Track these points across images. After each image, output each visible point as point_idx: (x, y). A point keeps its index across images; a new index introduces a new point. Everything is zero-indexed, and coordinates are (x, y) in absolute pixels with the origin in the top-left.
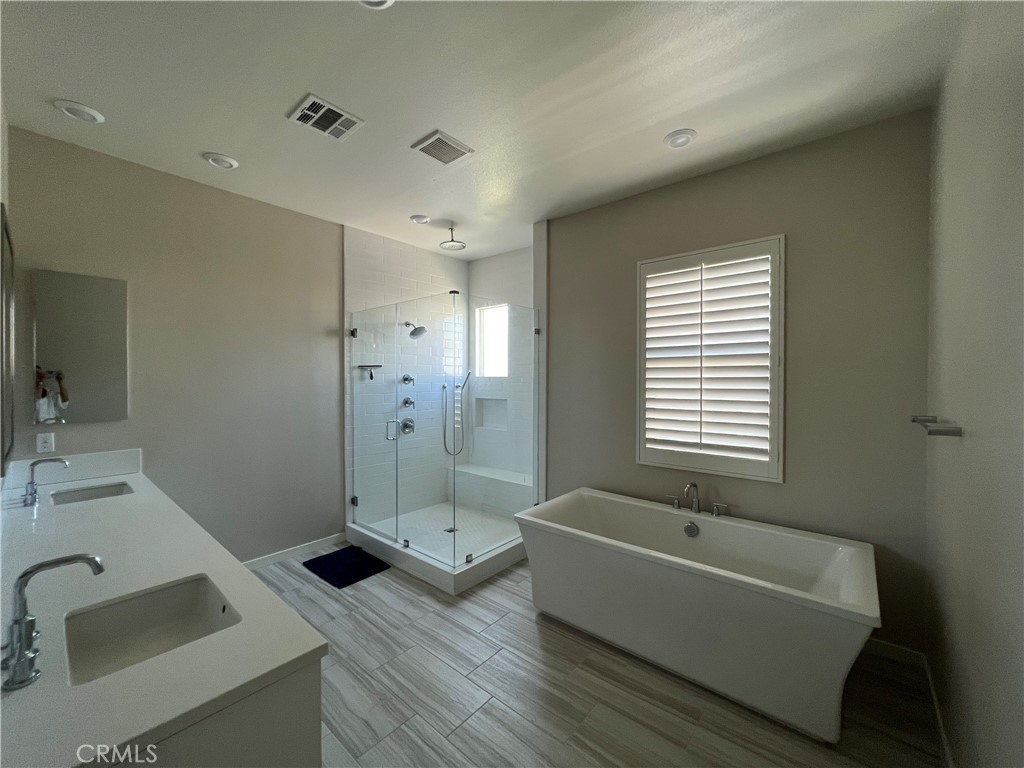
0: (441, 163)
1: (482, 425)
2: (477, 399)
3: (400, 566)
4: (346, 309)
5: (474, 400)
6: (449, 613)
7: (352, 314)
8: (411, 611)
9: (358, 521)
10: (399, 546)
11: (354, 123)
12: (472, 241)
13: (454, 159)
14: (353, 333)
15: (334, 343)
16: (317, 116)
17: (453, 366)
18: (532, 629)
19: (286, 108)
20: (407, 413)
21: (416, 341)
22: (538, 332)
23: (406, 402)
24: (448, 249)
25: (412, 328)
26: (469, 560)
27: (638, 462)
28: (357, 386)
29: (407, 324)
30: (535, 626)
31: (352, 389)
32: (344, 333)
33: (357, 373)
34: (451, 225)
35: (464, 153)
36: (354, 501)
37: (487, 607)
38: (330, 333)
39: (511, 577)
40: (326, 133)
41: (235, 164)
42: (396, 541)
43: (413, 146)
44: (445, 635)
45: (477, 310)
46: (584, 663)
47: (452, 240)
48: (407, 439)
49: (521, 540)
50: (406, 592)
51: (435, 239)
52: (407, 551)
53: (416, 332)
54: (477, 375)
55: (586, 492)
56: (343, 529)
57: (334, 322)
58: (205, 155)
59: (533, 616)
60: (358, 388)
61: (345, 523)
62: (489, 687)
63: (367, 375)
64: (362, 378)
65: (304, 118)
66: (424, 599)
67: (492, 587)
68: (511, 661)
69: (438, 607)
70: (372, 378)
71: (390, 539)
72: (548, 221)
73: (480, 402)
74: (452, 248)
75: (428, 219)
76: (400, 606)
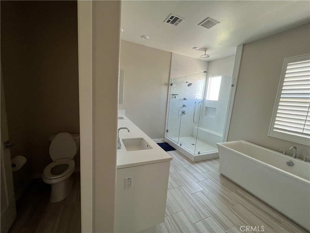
0: (207, 29)
1: (206, 115)
2: (206, 107)
3: (179, 150)
4: (170, 78)
5: (205, 107)
6: (192, 165)
7: (172, 79)
8: (181, 162)
9: (168, 136)
10: (179, 145)
11: (182, 20)
12: (212, 54)
13: (212, 27)
14: (171, 85)
15: (167, 87)
16: (172, 20)
17: (199, 96)
18: (218, 177)
19: (164, 20)
20: (184, 109)
21: (189, 87)
22: (233, 86)
23: (184, 106)
24: (203, 58)
25: (188, 84)
26: (199, 153)
27: (268, 135)
28: (171, 100)
29: (187, 82)
30: (219, 177)
31: (170, 100)
32: (170, 85)
33: (171, 96)
34: (205, 49)
35: (216, 24)
36: (167, 131)
37: (203, 167)
38: (166, 84)
39: (212, 161)
40: (173, 25)
41: (148, 38)
42: (178, 144)
43: (199, 25)
44: (191, 171)
45: (210, 78)
46: (235, 192)
47: (205, 55)
48: (183, 116)
49: (218, 152)
50: (181, 157)
51: (199, 55)
52: (181, 147)
53: (189, 85)
54: (207, 99)
55: (244, 142)
56: (164, 138)
57: (167, 82)
58: (142, 37)
59: (219, 174)
60: (172, 100)
61: (164, 136)
62: (204, 187)
63: (174, 97)
64: (173, 98)
65: (168, 21)
66: (185, 160)
67: (205, 162)
68: (211, 183)
69: (189, 163)
70: (175, 98)
71: (176, 143)
72: (244, 44)
73: (207, 108)
74: (205, 57)
75: (198, 48)
76: (179, 160)
